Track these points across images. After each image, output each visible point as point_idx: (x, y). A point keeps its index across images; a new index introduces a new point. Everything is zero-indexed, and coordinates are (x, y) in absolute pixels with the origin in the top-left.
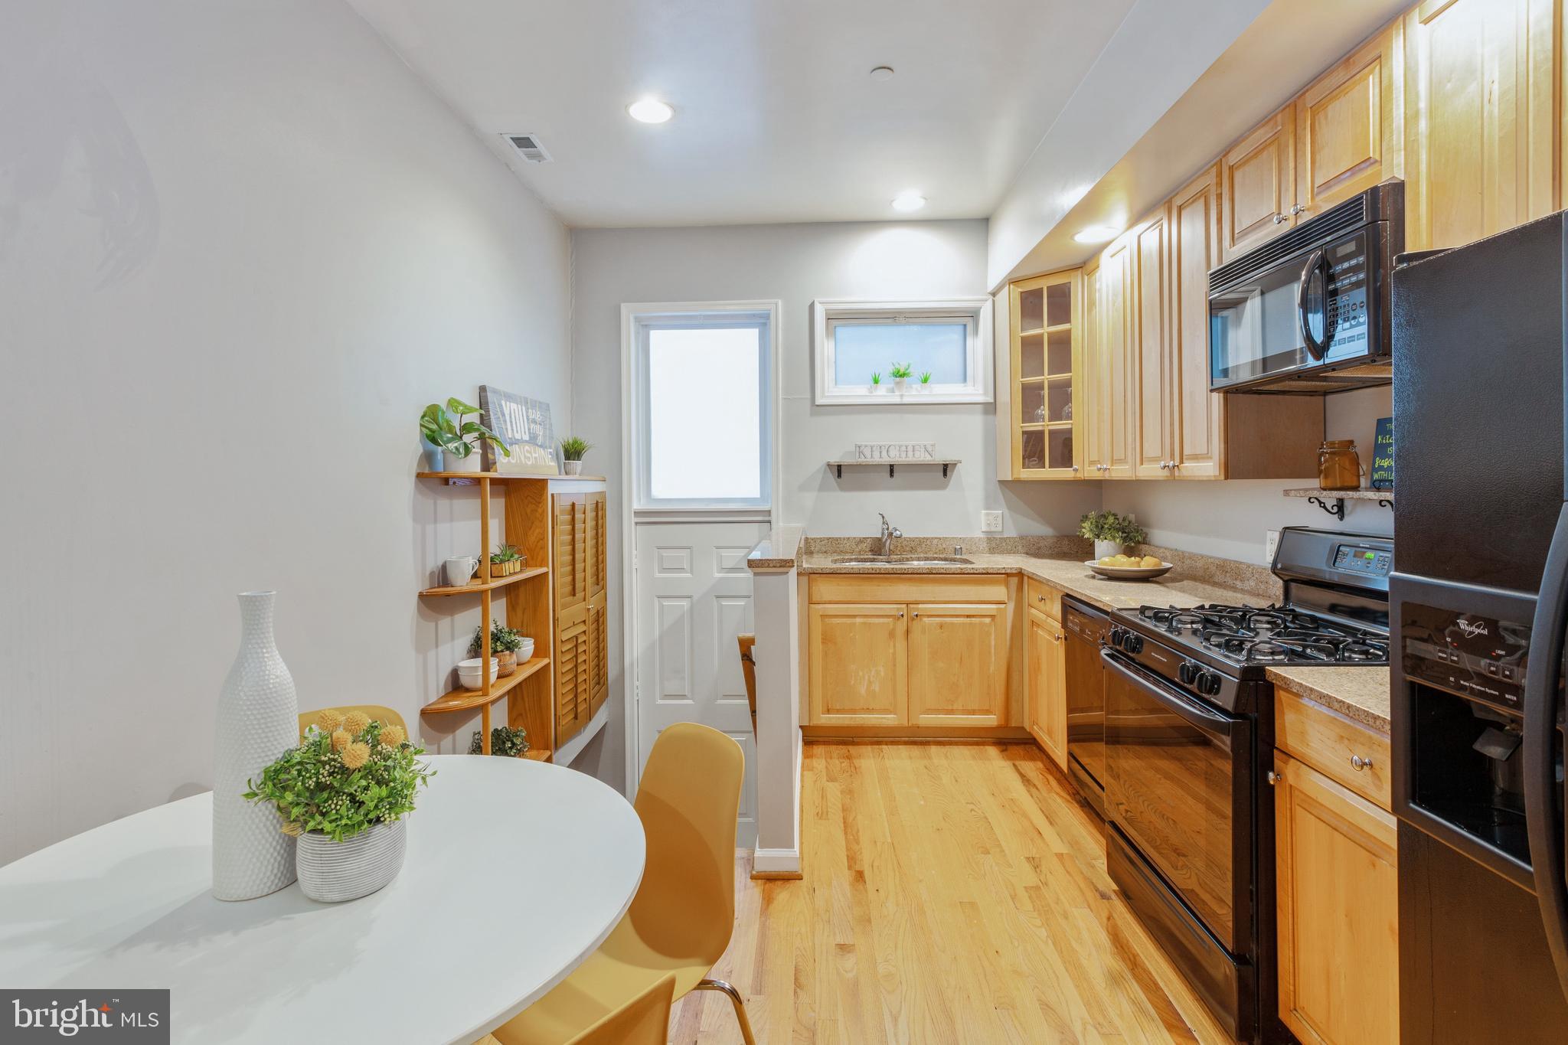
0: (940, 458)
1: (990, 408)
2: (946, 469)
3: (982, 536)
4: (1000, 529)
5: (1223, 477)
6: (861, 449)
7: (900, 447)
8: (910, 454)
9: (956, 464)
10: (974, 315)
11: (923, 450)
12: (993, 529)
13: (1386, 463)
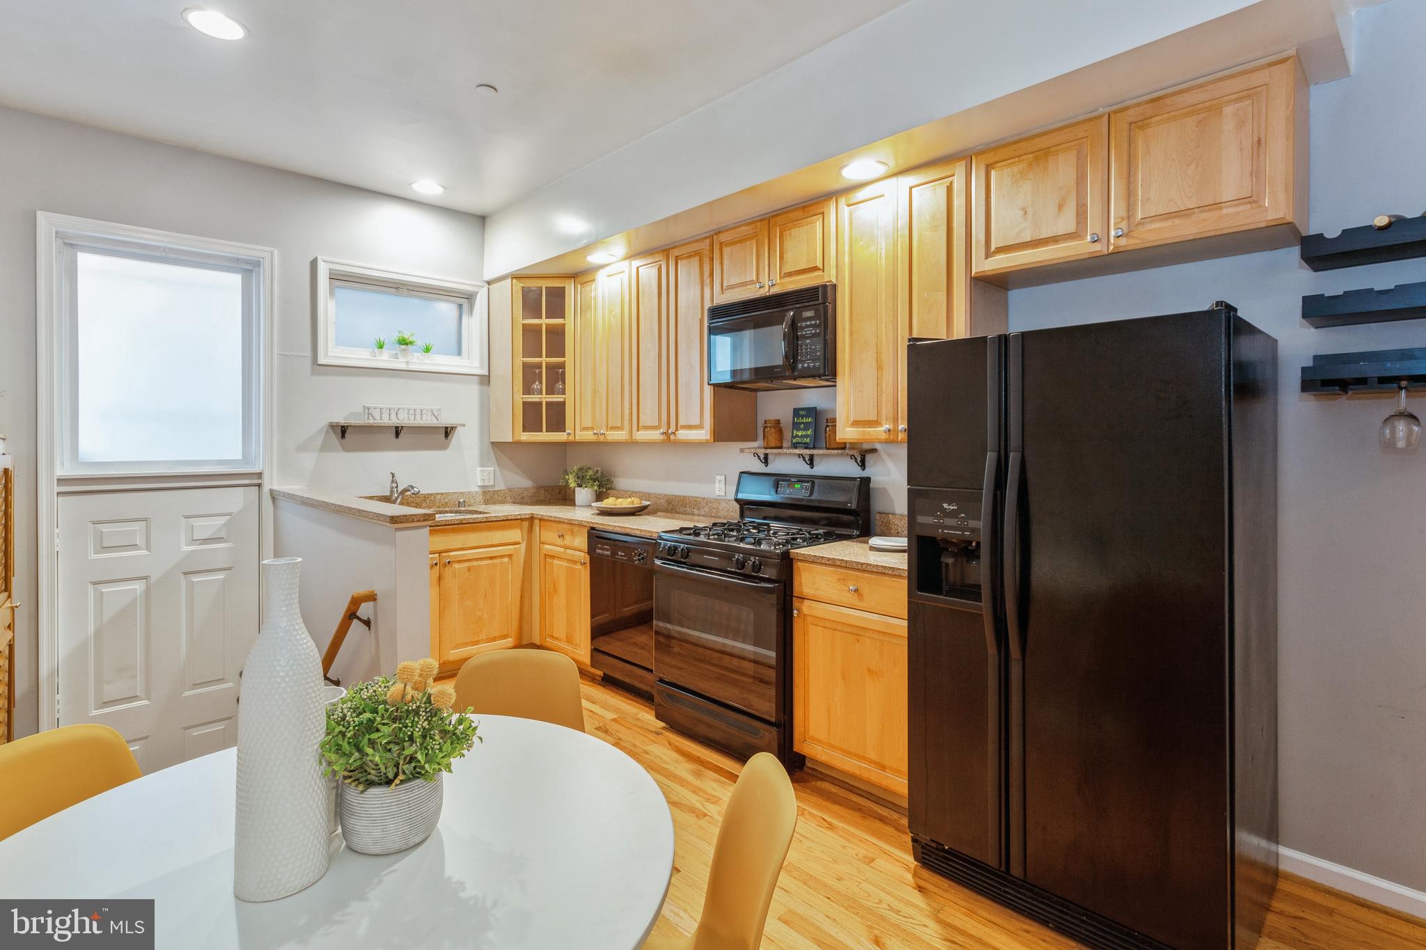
0: (446, 420)
1: (485, 380)
2: (448, 432)
3: (477, 489)
4: (492, 483)
5: (712, 440)
6: (371, 410)
7: (409, 410)
8: (418, 416)
9: (456, 427)
10: (470, 297)
11: (430, 414)
12: (487, 484)
13: (800, 433)
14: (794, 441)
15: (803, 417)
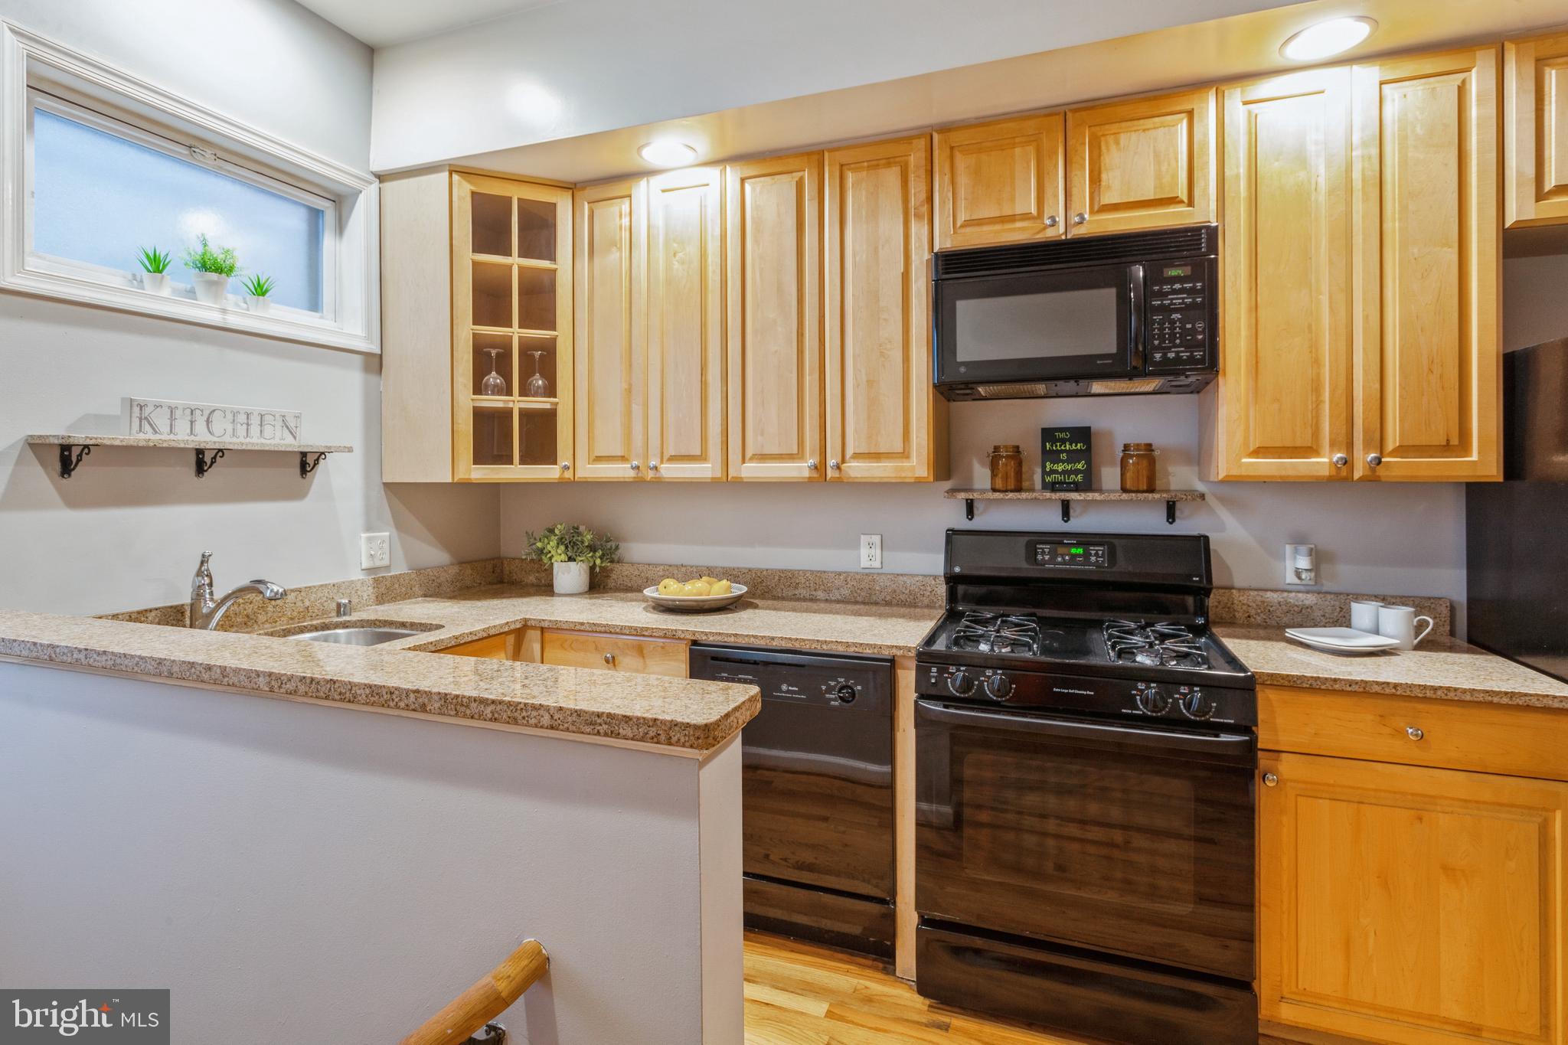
0: (309, 439)
1: (374, 363)
2: (306, 463)
3: (361, 576)
4: (386, 562)
5: (931, 479)
6: (147, 411)
7: (235, 414)
8: (255, 429)
9: (321, 455)
10: (341, 201)
11: (279, 424)
12: (378, 564)
13: (1060, 467)
14: (1048, 479)
15: (1063, 441)
